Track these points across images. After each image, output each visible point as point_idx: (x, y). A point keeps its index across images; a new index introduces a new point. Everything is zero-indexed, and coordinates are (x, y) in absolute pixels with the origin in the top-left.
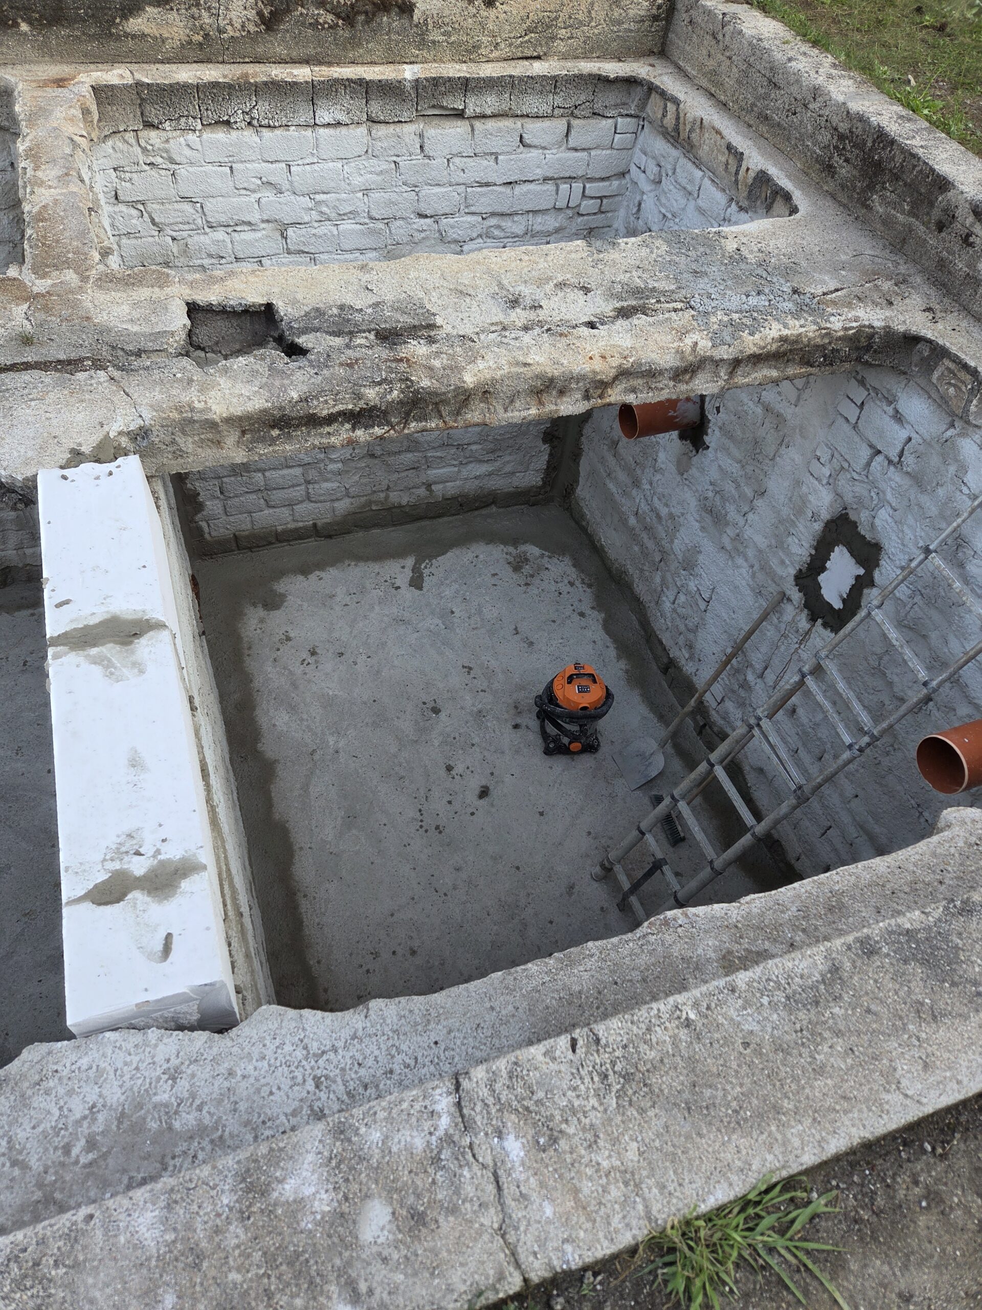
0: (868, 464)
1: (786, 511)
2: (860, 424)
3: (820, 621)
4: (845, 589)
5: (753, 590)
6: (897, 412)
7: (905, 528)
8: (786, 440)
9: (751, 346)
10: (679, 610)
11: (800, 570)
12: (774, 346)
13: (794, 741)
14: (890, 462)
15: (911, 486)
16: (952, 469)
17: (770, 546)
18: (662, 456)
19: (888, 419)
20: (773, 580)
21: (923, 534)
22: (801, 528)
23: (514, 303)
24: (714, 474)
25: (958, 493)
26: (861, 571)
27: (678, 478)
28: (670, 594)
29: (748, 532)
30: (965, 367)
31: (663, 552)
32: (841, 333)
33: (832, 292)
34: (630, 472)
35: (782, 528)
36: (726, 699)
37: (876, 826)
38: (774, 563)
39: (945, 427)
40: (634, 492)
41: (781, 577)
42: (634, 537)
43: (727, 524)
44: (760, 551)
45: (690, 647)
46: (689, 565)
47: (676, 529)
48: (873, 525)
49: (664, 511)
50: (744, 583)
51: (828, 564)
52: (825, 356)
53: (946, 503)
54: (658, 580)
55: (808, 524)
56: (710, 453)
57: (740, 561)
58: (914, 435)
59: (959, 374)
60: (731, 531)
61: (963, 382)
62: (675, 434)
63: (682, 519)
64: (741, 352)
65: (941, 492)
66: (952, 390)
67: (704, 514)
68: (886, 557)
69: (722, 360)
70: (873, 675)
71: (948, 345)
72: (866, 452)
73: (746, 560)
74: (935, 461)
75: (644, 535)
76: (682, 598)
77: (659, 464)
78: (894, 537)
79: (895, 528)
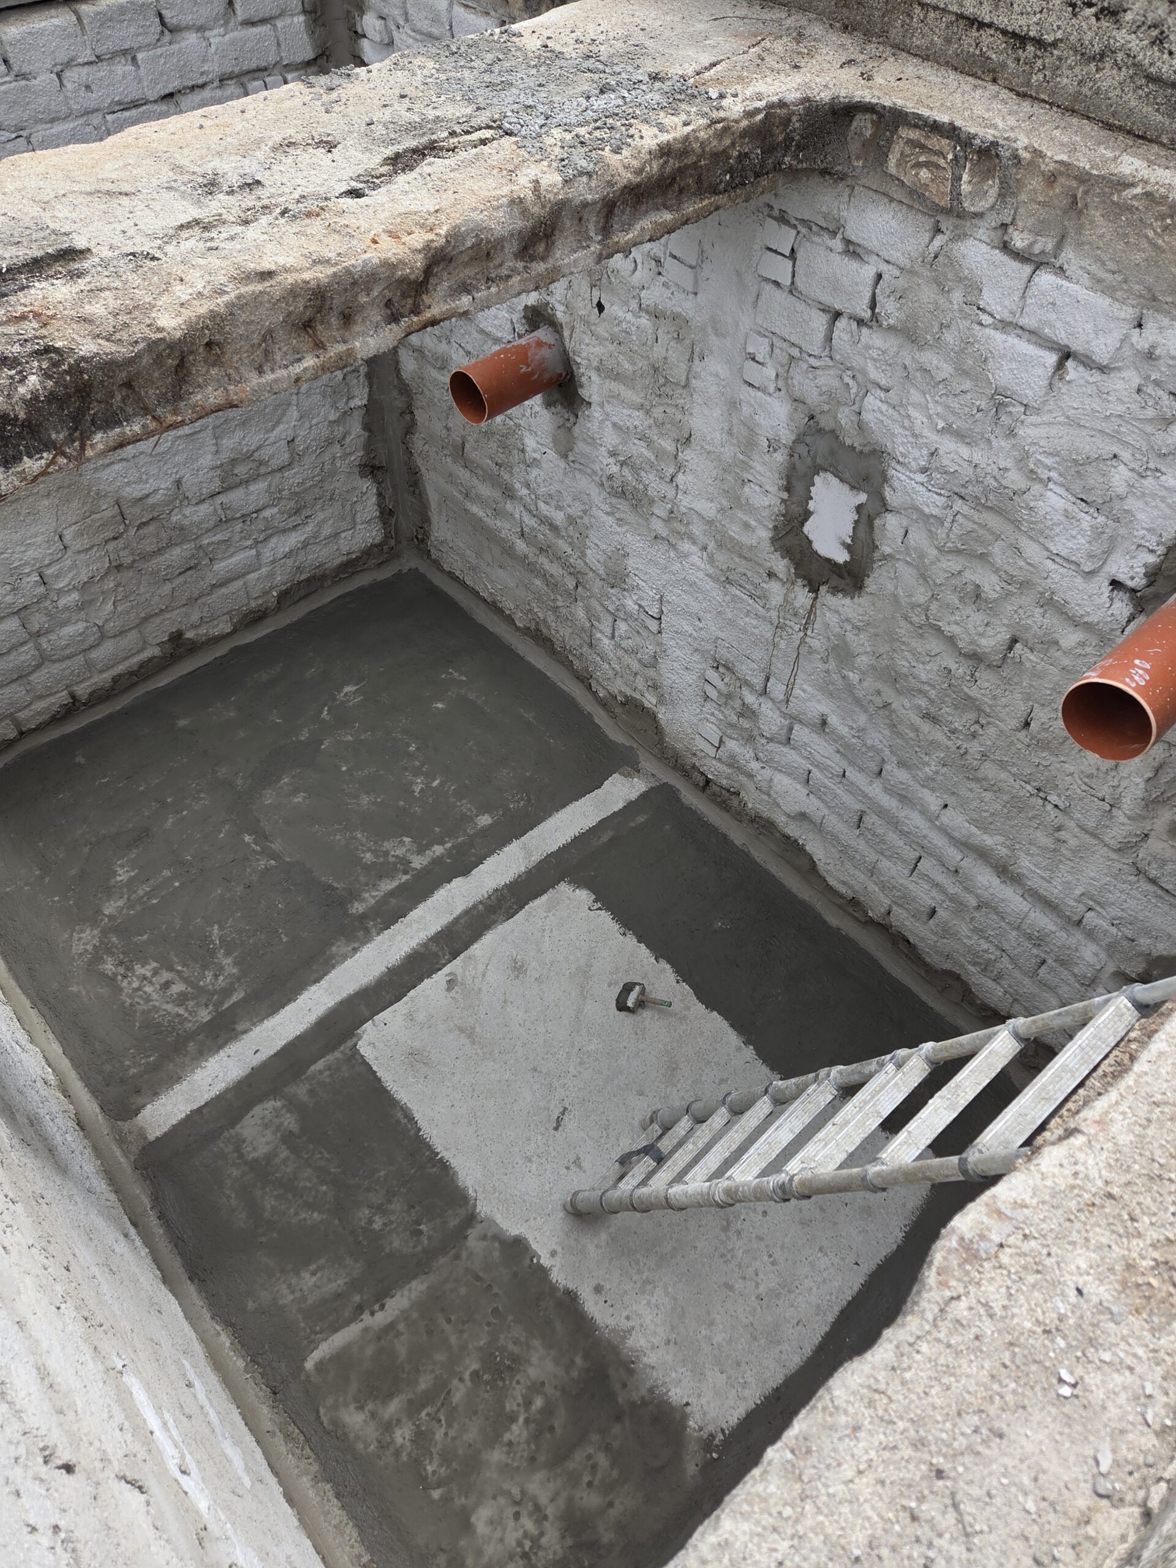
0: (829, 339)
1: (729, 452)
2: (799, 283)
3: (823, 589)
4: (846, 530)
5: (715, 579)
6: (848, 242)
7: (912, 411)
8: (697, 350)
9: (621, 170)
10: (625, 644)
11: (775, 528)
12: (655, 165)
13: (837, 764)
14: (861, 322)
15: (901, 346)
16: (957, 296)
17: (722, 510)
18: (530, 442)
19: (838, 258)
20: (741, 556)
21: (939, 409)
22: (759, 467)
23: (211, 186)
24: (610, 439)
25: (978, 327)
26: (862, 498)
27: (562, 464)
28: (605, 626)
29: (685, 502)
30: (935, 128)
31: (575, 573)
32: (745, 123)
33: (708, 69)
34: (494, 480)
35: (730, 478)
36: (725, 739)
37: (985, 837)
38: (734, 531)
39: (927, 236)
40: (509, 506)
41: (751, 548)
42: (532, 568)
43: (652, 502)
44: (710, 522)
45: (655, 687)
46: (617, 579)
47: (583, 536)
48: (861, 426)
49: (559, 517)
50: (701, 575)
51: (811, 505)
52: (731, 170)
53: (963, 350)
54: (581, 614)
55: (767, 458)
56: (596, 412)
57: (686, 546)
58: (884, 268)
59: (929, 143)
60: (661, 510)
61: (941, 154)
62: (536, 402)
63: (586, 520)
64: (610, 184)
65: (949, 337)
66: (924, 174)
67: (614, 500)
68: (893, 464)
69: (585, 205)
70: (921, 636)
71: (900, 102)
72: (820, 321)
73: (694, 543)
74: (927, 294)
75: (543, 560)
76: (622, 627)
77: (531, 454)
78: (898, 430)
79: (896, 416)
